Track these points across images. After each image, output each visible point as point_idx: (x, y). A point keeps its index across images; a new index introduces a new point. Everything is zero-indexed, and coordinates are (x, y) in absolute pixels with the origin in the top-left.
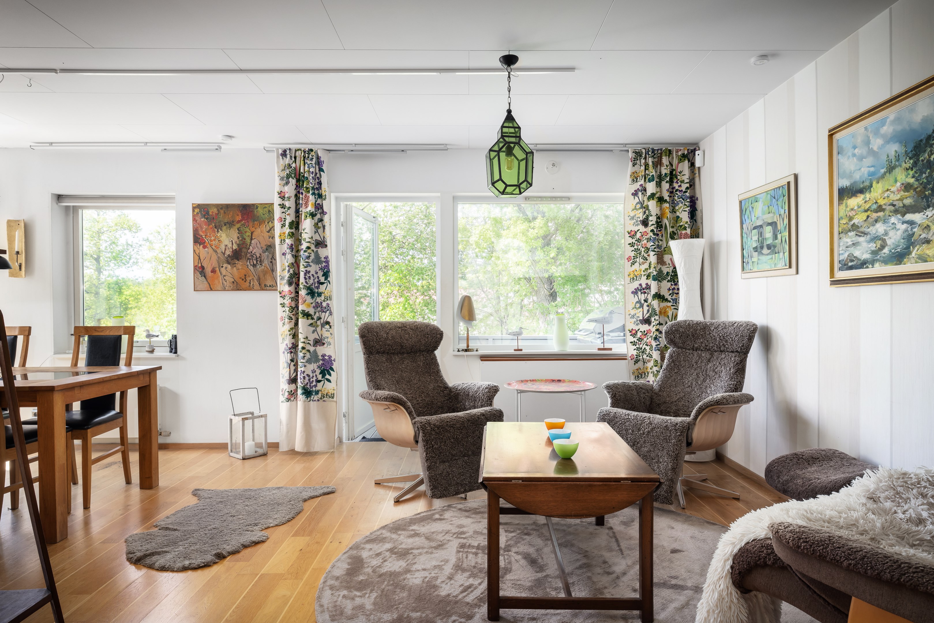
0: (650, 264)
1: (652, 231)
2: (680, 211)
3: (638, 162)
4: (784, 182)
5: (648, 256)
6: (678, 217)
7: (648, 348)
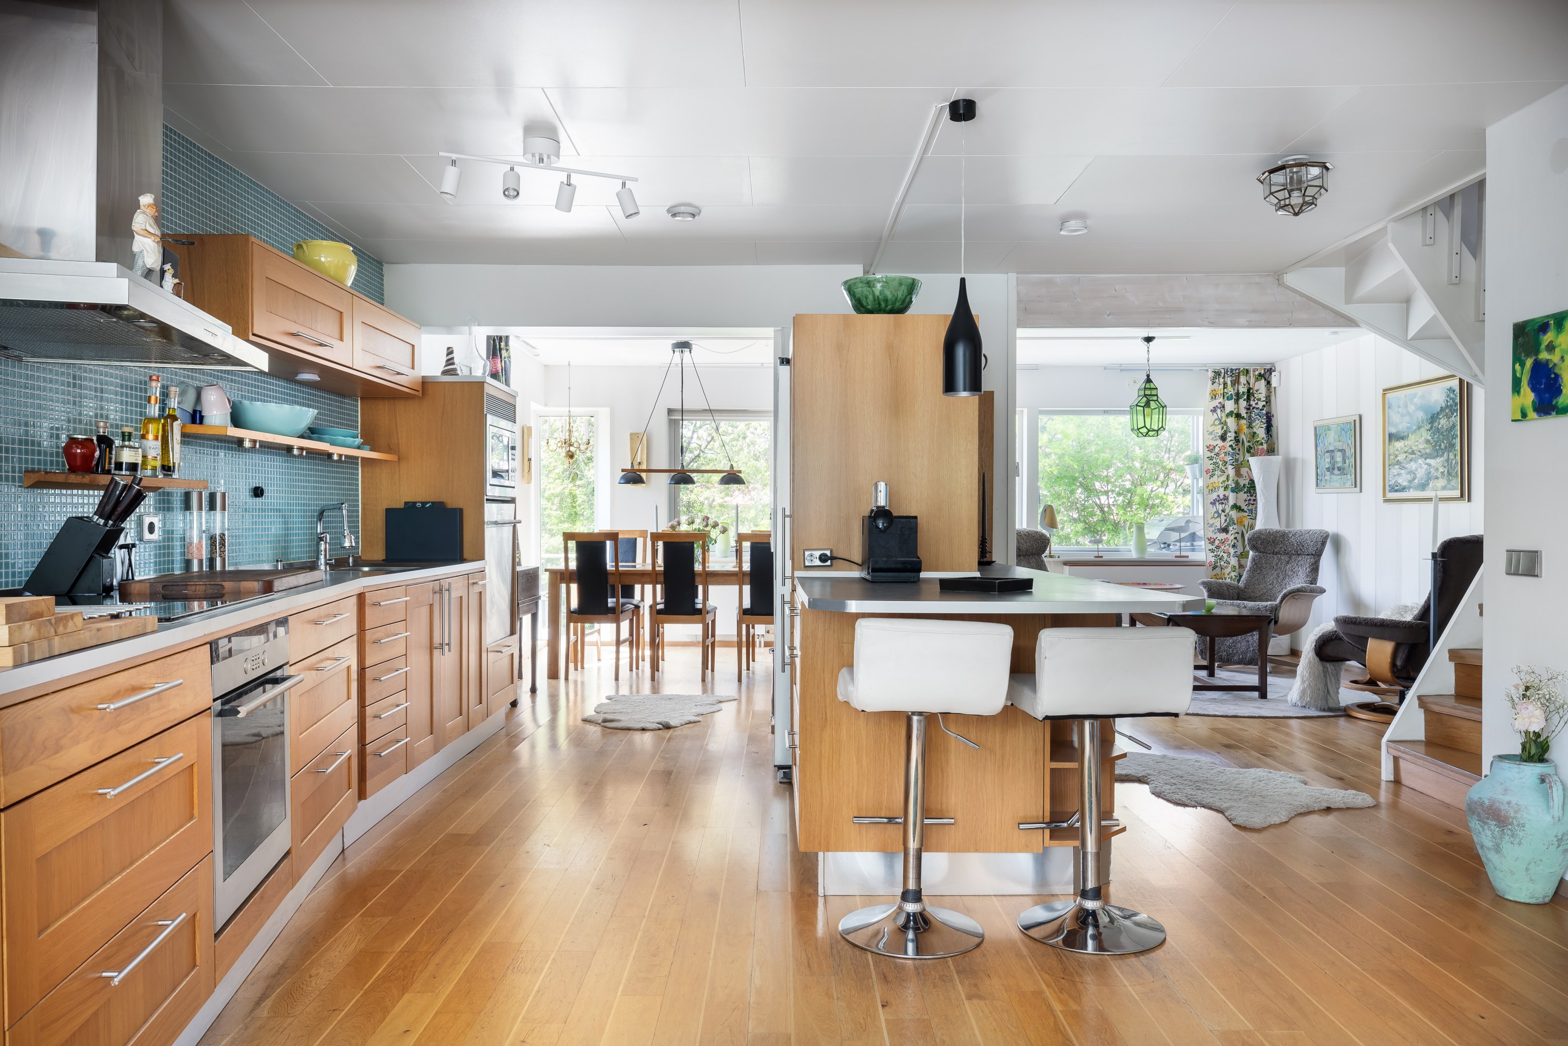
0: (1228, 477)
1: (1231, 446)
2: (1257, 427)
3: (1217, 380)
4: (1351, 419)
5: (1226, 468)
6: (1255, 433)
7: (1225, 555)
